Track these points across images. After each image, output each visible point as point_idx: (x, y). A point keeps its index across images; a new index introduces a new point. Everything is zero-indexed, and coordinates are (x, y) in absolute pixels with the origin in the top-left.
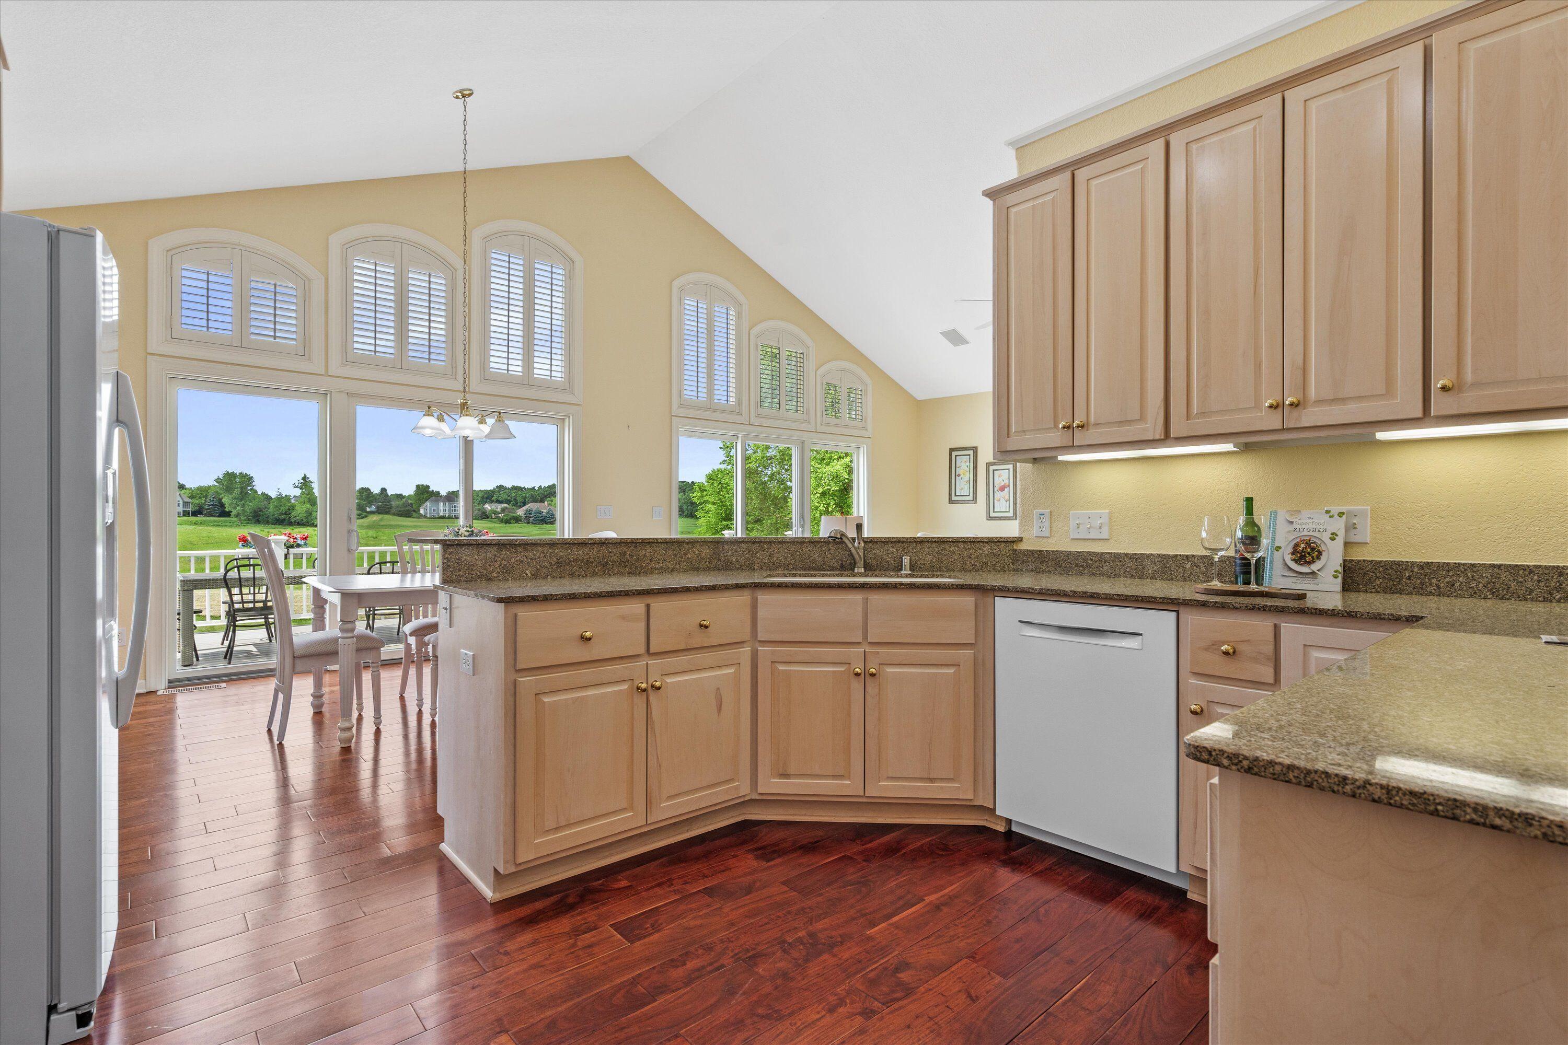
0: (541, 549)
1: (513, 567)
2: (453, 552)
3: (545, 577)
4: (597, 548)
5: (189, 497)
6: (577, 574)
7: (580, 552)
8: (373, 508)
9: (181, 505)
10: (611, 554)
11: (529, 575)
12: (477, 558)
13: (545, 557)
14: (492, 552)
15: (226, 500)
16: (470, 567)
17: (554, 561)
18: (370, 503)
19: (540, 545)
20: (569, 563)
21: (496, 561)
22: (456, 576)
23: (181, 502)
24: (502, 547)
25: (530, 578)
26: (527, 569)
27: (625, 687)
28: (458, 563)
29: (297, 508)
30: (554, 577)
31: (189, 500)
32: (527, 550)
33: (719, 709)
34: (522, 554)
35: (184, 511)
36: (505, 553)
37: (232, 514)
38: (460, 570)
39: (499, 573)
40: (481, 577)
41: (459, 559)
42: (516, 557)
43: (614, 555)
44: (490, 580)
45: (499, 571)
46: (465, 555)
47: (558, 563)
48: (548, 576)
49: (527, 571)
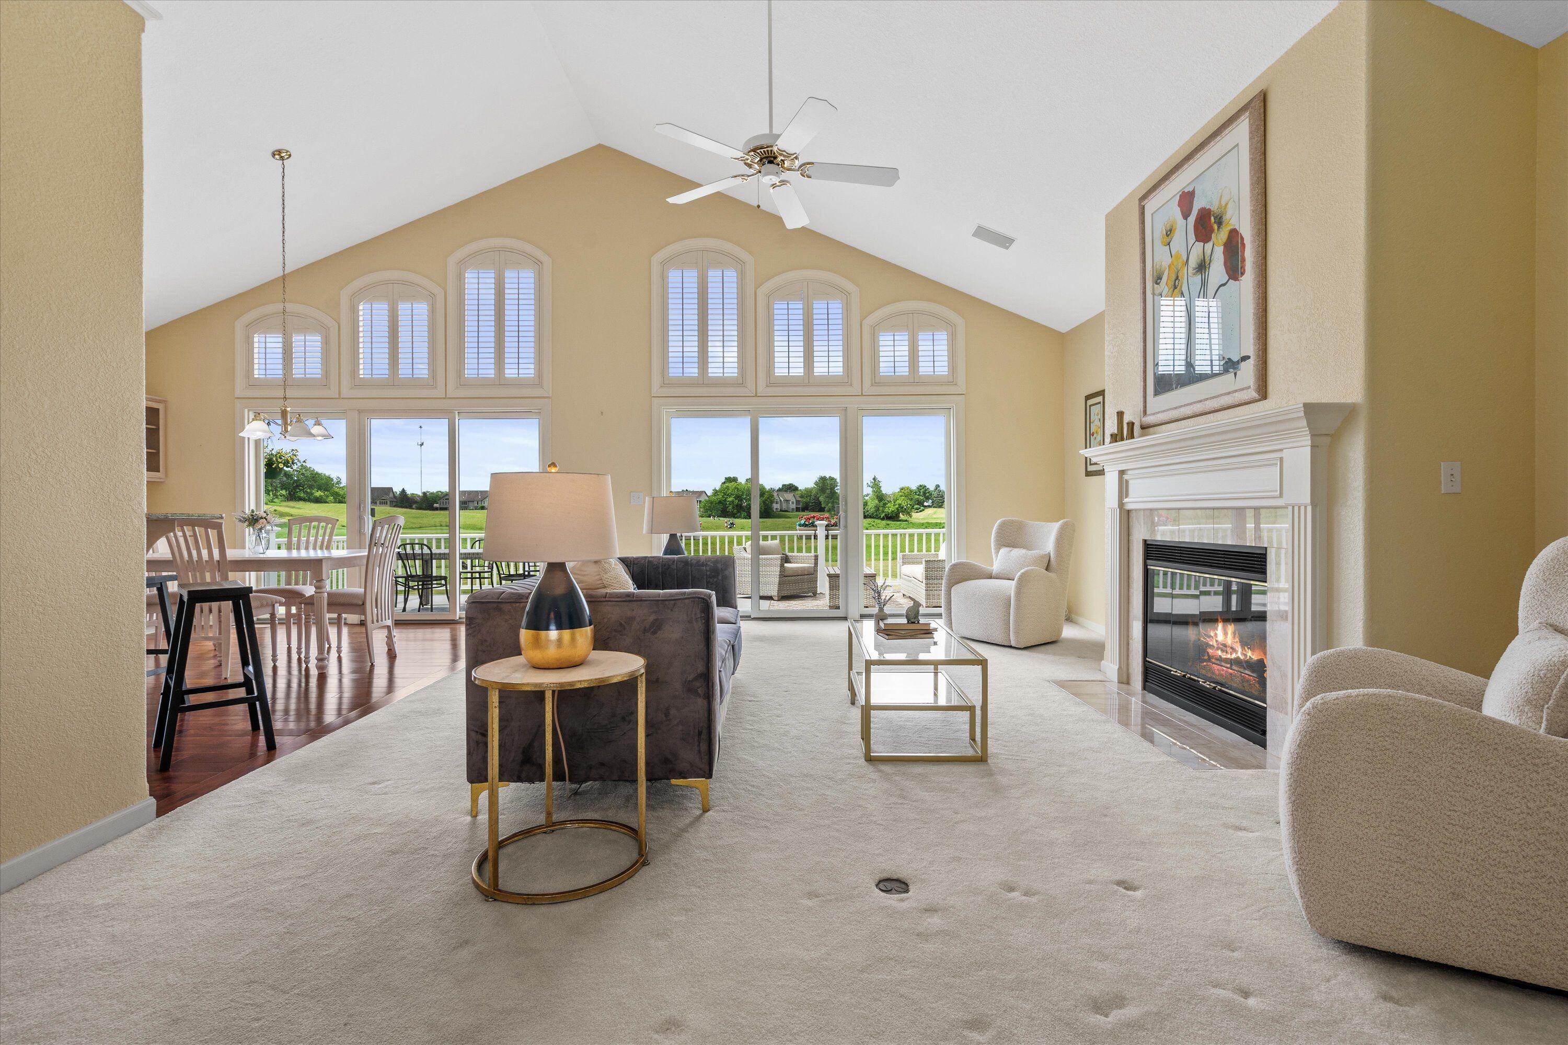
5: (800, 497)
8: (929, 503)
9: (795, 504)
15: (821, 499)
18: (927, 498)
23: (795, 501)
29: (869, 504)
31: (800, 499)
35: (797, 508)
37: (826, 509)
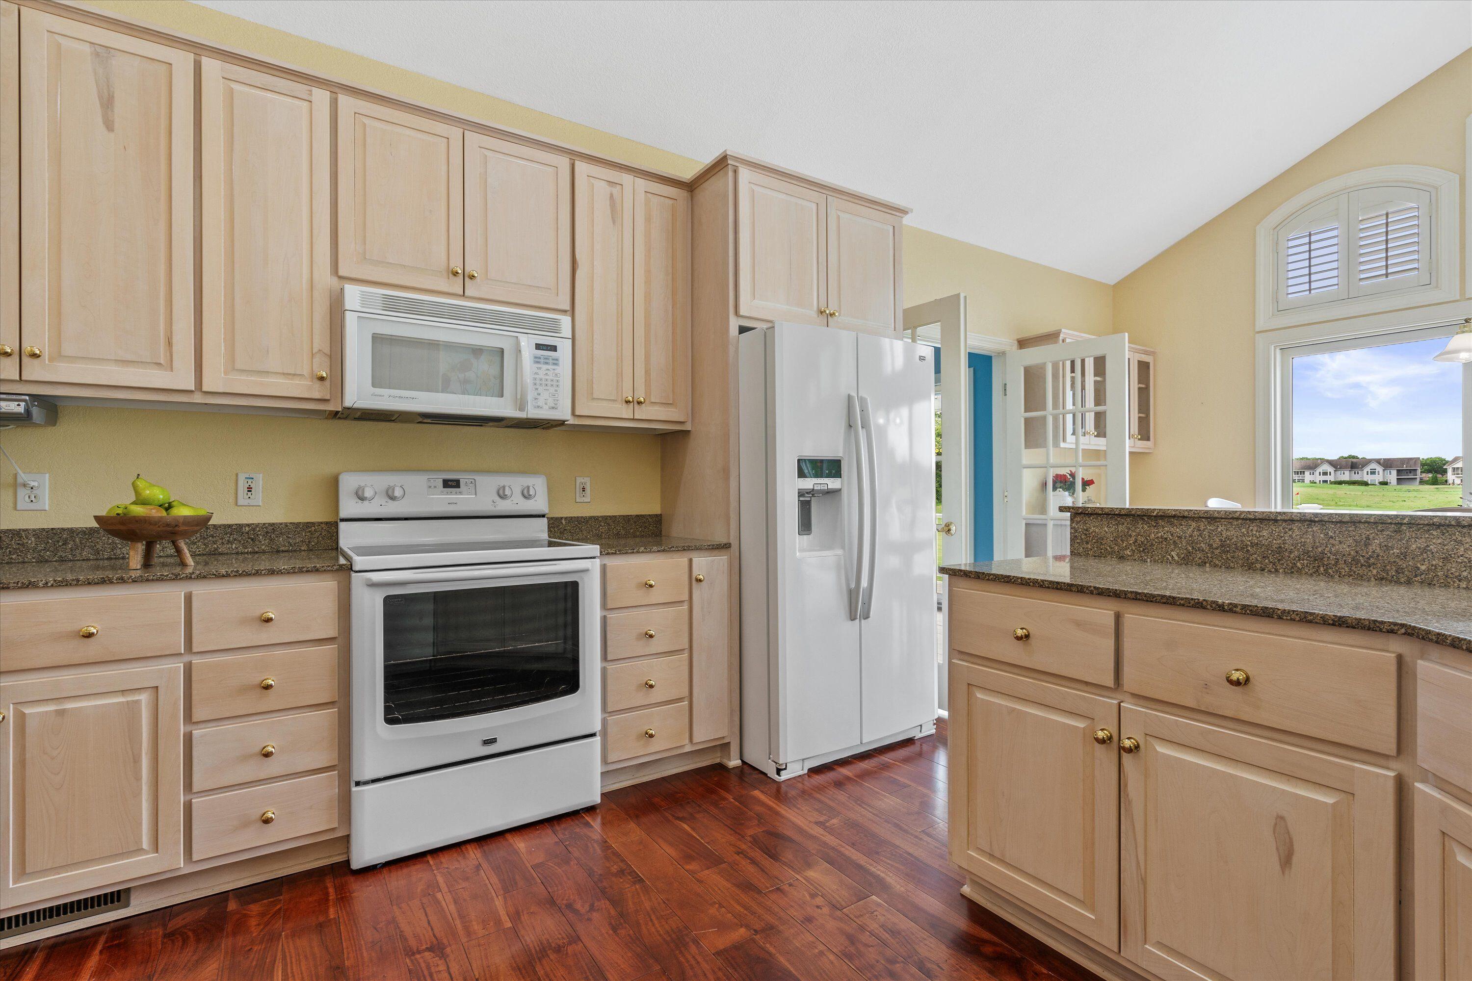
0: (1194, 524)
1: (1152, 545)
2: (1080, 521)
3: (1203, 564)
4: (1299, 528)
6: (1258, 566)
7: (1265, 533)
10: (1332, 541)
11: (1176, 558)
12: (1107, 530)
13: (1200, 535)
14: (1125, 524)
16: (1100, 540)
17: (1216, 543)
19: (1193, 519)
20: (1243, 548)
21: (1130, 536)
22: (1083, 548)
24: (1138, 519)
25: (1177, 563)
26: (1172, 550)
27: (1081, 724)
28: (1086, 534)
30: (1216, 566)
32: (1172, 524)
33: (1286, 861)
34: (1165, 530)
36: (1142, 527)
38: (1087, 543)
39: (1133, 551)
40: (1112, 553)
41: (1087, 530)
42: (1157, 533)
43: (1340, 542)
44: (1122, 558)
45: (1134, 548)
46: (1094, 526)
47: (1222, 546)
48: (1205, 563)
49: (1172, 553)
